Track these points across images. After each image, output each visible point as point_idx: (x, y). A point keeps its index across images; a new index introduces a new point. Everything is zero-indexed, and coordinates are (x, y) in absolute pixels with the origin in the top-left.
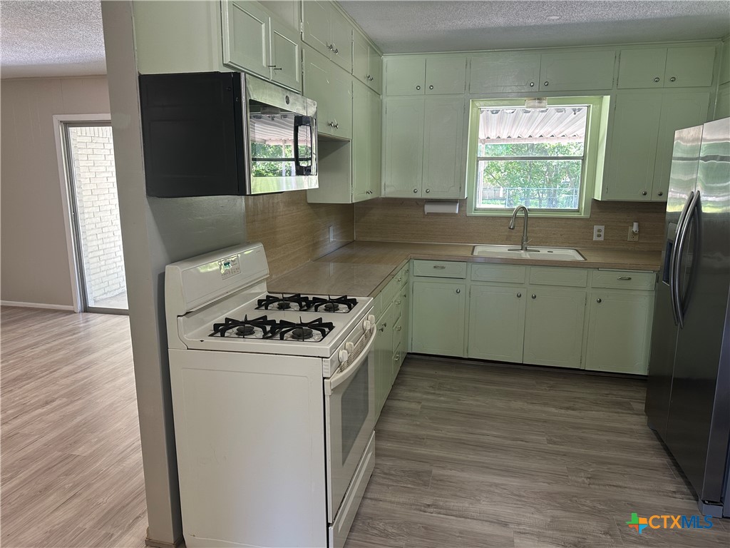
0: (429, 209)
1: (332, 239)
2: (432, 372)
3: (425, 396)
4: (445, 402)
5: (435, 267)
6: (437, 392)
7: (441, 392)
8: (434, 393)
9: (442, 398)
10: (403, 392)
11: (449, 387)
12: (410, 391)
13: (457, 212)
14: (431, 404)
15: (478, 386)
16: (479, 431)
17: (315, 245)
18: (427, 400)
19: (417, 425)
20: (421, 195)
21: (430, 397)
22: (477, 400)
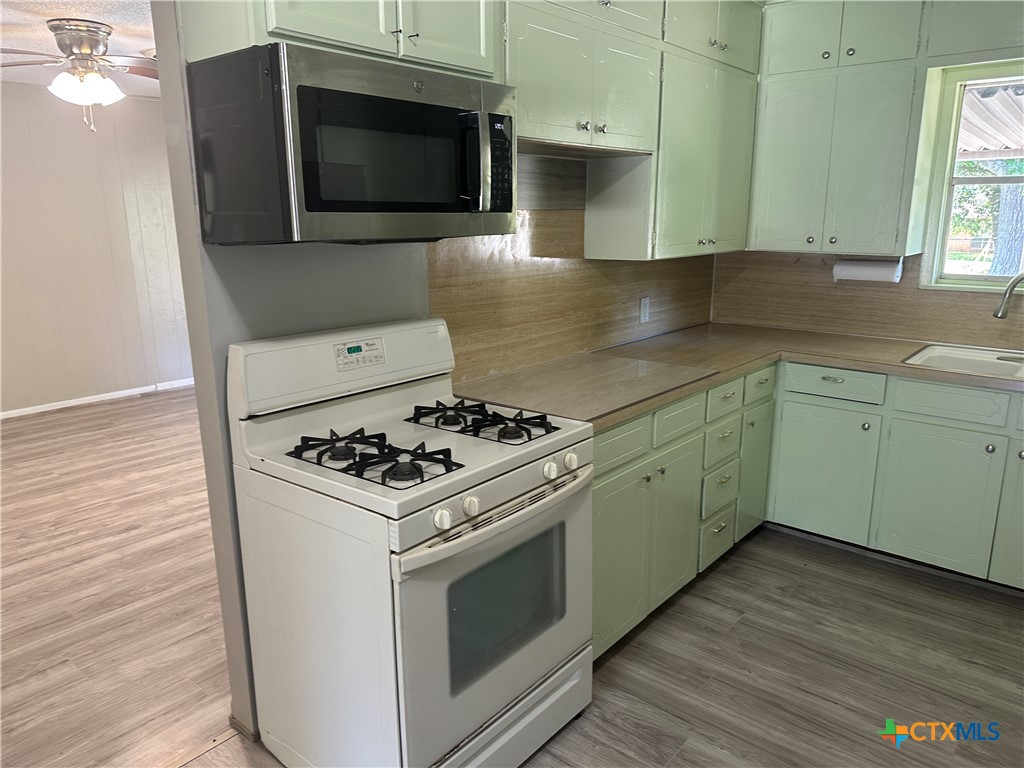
0: (841, 272)
1: (647, 317)
2: (798, 562)
3: (758, 603)
4: (789, 621)
5: (824, 378)
6: (787, 600)
7: (794, 603)
8: (779, 602)
9: (788, 614)
10: (724, 587)
11: (813, 595)
12: (737, 588)
13: (897, 280)
14: (762, 620)
15: (873, 604)
16: (822, 690)
17: (602, 327)
18: (760, 611)
19: (713, 652)
20: (821, 247)
21: (768, 606)
22: (856, 632)
